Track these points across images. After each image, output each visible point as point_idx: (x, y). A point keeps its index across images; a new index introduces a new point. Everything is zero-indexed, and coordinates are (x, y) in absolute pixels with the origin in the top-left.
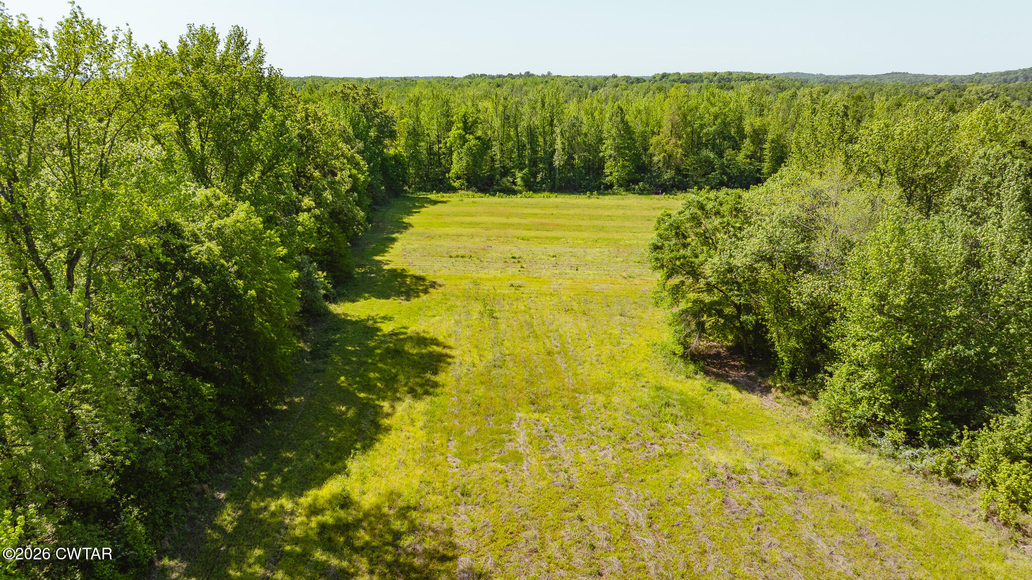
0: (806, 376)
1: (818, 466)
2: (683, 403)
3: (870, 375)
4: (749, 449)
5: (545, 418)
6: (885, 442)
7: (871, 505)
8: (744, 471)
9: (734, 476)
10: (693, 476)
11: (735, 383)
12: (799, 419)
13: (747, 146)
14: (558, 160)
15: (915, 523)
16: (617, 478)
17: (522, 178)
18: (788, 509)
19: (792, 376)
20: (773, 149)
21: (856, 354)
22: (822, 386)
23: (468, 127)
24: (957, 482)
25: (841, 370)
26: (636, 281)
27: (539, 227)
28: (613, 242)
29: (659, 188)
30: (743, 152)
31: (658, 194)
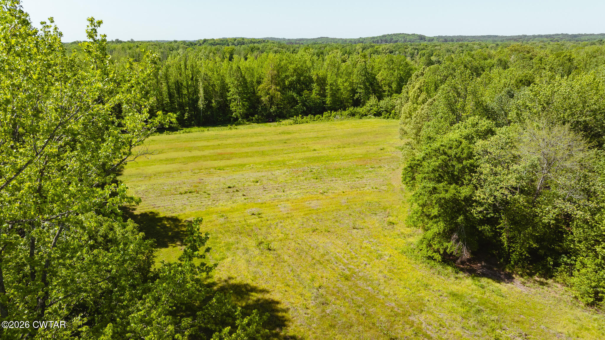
13: (315, 86)
14: (201, 104)
20: (331, 90)
27: (220, 157)
28: (283, 164)
29: (270, 118)
30: (314, 92)
31: (270, 122)
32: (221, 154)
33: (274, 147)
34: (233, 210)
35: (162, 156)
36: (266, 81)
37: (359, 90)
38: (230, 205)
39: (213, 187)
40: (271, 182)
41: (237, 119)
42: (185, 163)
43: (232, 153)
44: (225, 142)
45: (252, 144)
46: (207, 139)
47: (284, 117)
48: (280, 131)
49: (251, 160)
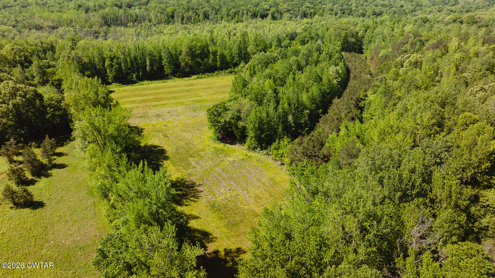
0: (242, 139)
1: (247, 157)
2: (221, 150)
3: (254, 139)
4: (235, 156)
5: (195, 159)
6: (258, 150)
7: (256, 161)
8: (235, 161)
9: (234, 162)
10: (228, 163)
11: (229, 143)
12: (243, 149)
13: (211, 56)
14: (148, 68)
15: (262, 163)
16: (214, 167)
17: (136, 76)
18: (244, 165)
19: (240, 140)
20: (220, 58)
21: (251, 136)
22: (246, 141)
23: (112, 59)
24: (269, 155)
25: (249, 138)
26: (196, 118)
27: (156, 100)
28: (182, 104)
29: (185, 74)
30: (210, 59)
31: (185, 77)
32: (156, 98)
33: (182, 94)
34: (157, 124)
35: (129, 100)
36: (184, 53)
37: (235, 58)
38: (156, 122)
39: (151, 114)
40: (175, 113)
41: (168, 75)
42: (140, 103)
43: (161, 98)
44: (159, 91)
45: (171, 93)
46: (150, 89)
47: (194, 74)
48: (188, 84)
49: (169, 101)
